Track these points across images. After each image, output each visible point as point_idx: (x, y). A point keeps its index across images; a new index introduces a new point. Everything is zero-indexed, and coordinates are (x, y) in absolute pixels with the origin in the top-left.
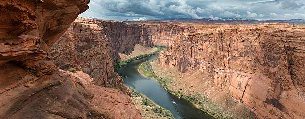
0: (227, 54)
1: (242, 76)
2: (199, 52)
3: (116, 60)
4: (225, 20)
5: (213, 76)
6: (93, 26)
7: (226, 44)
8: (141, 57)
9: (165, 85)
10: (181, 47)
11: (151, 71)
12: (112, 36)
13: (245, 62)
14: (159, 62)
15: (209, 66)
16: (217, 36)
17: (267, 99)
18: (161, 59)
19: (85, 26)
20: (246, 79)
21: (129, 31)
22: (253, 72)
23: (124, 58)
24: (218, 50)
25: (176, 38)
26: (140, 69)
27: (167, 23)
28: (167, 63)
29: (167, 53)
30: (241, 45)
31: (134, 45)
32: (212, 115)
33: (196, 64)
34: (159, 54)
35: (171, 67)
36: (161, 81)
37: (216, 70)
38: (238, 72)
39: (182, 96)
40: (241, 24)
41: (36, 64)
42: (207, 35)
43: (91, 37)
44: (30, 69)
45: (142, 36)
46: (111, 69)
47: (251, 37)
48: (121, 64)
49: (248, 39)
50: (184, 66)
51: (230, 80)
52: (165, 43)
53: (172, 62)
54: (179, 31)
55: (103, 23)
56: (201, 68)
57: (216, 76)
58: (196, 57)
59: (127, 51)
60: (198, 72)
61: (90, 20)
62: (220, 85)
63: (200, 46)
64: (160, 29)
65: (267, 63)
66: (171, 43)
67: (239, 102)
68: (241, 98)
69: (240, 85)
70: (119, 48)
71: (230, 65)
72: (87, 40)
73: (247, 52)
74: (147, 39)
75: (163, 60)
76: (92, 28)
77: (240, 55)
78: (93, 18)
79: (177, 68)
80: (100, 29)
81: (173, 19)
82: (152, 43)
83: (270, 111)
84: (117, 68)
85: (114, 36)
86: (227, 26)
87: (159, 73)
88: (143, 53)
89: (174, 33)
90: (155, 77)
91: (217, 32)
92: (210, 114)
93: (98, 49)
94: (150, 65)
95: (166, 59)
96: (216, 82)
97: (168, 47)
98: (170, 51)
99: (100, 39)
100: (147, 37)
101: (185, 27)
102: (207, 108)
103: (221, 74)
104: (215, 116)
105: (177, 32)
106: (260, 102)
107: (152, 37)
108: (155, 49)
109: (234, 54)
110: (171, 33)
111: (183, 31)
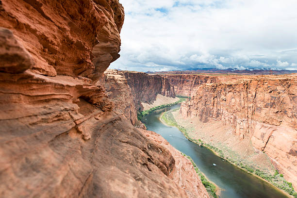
0: (251, 105)
1: (266, 127)
2: (221, 103)
3: (140, 109)
4: (251, 70)
5: (235, 127)
6: (118, 77)
7: (251, 95)
8: (163, 107)
9: (186, 134)
10: (203, 98)
11: (173, 120)
12: (135, 86)
13: (271, 114)
14: (181, 112)
15: (232, 117)
16: (242, 87)
17: (291, 150)
18: (182, 109)
19: (110, 76)
20: (271, 130)
21: (151, 81)
22: (278, 124)
23: (147, 107)
24: (243, 102)
25: (198, 88)
26: (162, 118)
27: (189, 73)
28: (189, 113)
29: (189, 103)
30: (267, 96)
31: (156, 95)
32: (232, 163)
33: (218, 115)
34: (180, 104)
35: (192, 117)
36: (182, 129)
37: (238, 121)
38: (262, 123)
39: (202, 144)
40: (270, 74)
41: (101, 100)
42: (231, 85)
43: (116, 88)
44: (96, 104)
45: (164, 87)
46: (135, 117)
47: (279, 88)
48: (144, 113)
49: (277, 90)
50: (206, 115)
51: (253, 132)
52: (186, 93)
53: (194, 112)
54: (202, 82)
55: (127, 74)
56: (222, 119)
57: (238, 127)
58: (219, 108)
59: (149, 101)
60: (220, 122)
61: (114, 71)
62: (242, 136)
63: (223, 97)
64: (182, 79)
65: (295, 115)
66: (193, 94)
67: (261, 152)
68: (263, 149)
69: (263, 136)
70: (142, 97)
71: (254, 117)
72: (112, 90)
73: (274, 103)
74: (169, 89)
75: (185, 109)
76: (116, 78)
77: (266, 106)
78: (117, 69)
79: (198, 118)
80: (124, 79)
81: (196, 69)
82: (174, 94)
83: (294, 162)
84: (140, 116)
85: (137, 87)
86: (254, 76)
87: (180, 122)
88: (165, 103)
89: (197, 84)
90: (177, 126)
91: (242, 82)
92: (230, 162)
93: (123, 98)
94: (172, 115)
95: (187, 109)
96: (237, 132)
97: (190, 98)
98: (192, 101)
99: (124, 90)
100: (169, 87)
101: (208, 77)
102: (226, 156)
103: (244, 125)
104: (234, 164)
105: (199, 83)
106: (284, 154)
107: (174, 88)
108: (177, 100)
109: (259, 105)
110: (193, 84)
111: (206, 82)
